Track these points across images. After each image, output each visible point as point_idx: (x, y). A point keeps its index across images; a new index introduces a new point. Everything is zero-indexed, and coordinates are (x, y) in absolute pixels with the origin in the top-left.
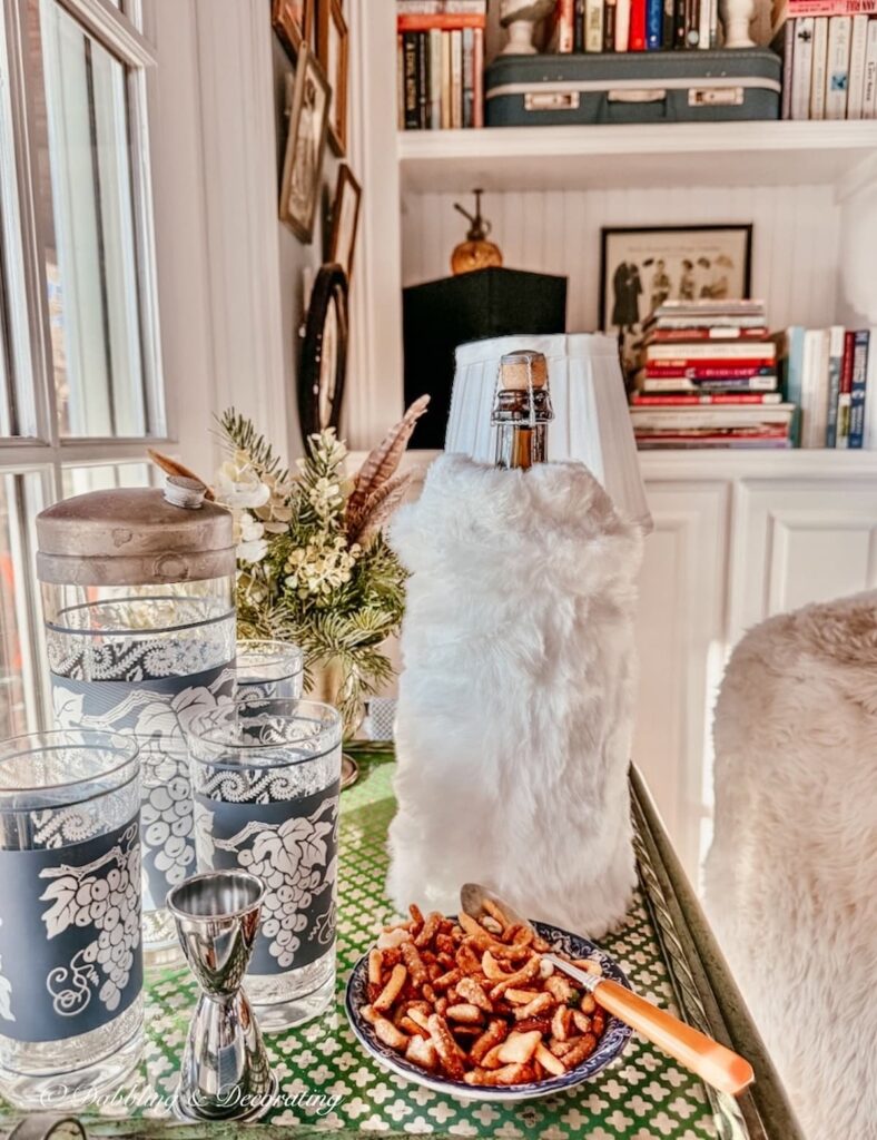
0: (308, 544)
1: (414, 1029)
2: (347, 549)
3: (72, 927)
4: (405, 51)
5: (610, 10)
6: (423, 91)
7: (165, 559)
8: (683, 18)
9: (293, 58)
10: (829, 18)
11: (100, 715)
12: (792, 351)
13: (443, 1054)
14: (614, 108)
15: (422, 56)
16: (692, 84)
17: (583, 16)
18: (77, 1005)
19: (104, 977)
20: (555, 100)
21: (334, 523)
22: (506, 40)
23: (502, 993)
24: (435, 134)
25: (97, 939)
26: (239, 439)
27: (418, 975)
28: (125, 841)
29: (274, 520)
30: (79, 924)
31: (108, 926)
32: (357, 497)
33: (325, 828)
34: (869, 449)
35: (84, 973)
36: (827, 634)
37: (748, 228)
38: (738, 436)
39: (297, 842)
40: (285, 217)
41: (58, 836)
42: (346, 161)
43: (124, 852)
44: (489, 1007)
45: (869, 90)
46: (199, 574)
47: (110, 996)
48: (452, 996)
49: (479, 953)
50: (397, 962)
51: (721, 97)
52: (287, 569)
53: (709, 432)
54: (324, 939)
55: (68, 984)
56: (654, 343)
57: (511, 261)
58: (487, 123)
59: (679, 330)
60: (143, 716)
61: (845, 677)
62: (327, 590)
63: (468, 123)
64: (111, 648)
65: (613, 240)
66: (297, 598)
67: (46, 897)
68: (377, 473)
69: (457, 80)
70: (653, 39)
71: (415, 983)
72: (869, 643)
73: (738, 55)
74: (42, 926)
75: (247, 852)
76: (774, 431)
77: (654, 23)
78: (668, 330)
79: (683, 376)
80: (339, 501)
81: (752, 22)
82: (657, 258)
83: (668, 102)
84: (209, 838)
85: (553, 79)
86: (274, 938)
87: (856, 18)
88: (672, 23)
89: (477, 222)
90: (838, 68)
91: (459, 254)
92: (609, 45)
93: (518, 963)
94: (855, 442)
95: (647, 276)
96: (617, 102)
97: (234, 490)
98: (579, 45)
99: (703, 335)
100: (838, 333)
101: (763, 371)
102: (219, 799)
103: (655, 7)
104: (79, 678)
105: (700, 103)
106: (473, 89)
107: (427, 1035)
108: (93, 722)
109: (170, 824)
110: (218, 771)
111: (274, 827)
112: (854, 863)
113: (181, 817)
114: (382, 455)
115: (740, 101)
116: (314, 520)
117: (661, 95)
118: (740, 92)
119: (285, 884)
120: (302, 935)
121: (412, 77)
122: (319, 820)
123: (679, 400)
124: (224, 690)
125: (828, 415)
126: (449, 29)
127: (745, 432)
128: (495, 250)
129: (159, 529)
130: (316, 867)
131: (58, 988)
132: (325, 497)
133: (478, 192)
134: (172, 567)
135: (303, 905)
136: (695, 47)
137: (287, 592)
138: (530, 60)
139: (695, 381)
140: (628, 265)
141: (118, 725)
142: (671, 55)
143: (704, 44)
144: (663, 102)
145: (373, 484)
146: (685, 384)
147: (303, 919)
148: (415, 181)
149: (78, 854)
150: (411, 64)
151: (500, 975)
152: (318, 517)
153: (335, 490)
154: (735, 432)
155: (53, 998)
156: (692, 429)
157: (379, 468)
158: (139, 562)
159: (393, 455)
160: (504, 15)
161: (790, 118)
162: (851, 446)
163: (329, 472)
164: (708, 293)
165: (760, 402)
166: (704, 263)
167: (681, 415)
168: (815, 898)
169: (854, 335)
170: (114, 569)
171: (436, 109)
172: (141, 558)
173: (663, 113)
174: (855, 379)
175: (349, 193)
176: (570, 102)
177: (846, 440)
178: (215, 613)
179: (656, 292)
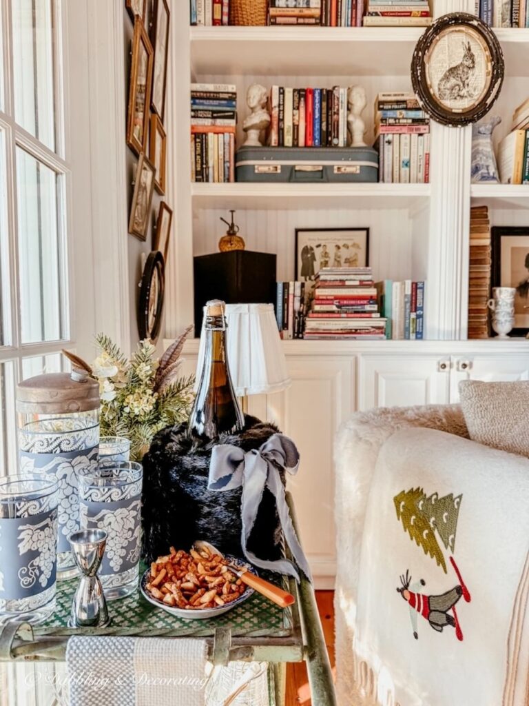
0: (134, 393)
1: (167, 591)
2: (152, 395)
3: (30, 551)
4: (196, 142)
5: (296, 127)
6: (204, 162)
7: (70, 403)
8: (331, 132)
9: (137, 156)
10: (400, 134)
11: (41, 467)
12: (386, 291)
13: (177, 599)
14: (298, 174)
15: (204, 145)
16: (336, 163)
17: (283, 129)
18: (30, 584)
19: (41, 572)
20: (269, 169)
21: (148, 382)
22: (246, 138)
23: (204, 578)
24: (210, 184)
25: (39, 555)
26: (105, 346)
27: (171, 572)
28: (52, 516)
29: (120, 382)
30: (33, 549)
31: (44, 551)
32: (160, 369)
33: (134, 513)
34: (425, 340)
35: (33, 570)
37: (367, 230)
38: (360, 333)
39: (122, 518)
40: (132, 231)
41: (26, 513)
42: (164, 199)
43: (51, 520)
44: (198, 583)
45: (420, 168)
46: (85, 409)
47: (43, 581)
48: (184, 580)
49: (197, 565)
50: (162, 568)
51: (349, 170)
52: (125, 404)
53: (346, 331)
54: (133, 560)
55: (27, 575)
56: (318, 288)
57: (249, 247)
58: (236, 180)
59: (330, 281)
60: (59, 468)
62: (143, 414)
63: (227, 180)
64: (47, 439)
65: (300, 234)
66: (129, 417)
67: (20, 537)
68: (170, 359)
69: (221, 157)
70: (317, 141)
71: (169, 575)
73: (357, 150)
74: (18, 550)
75: (101, 522)
76: (377, 331)
77: (317, 135)
78: (325, 281)
79: (333, 304)
80: (151, 372)
81: (364, 134)
82: (323, 244)
83: (324, 171)
84: (86, 518)
85: (268, 159)
86: (112, 559)
87: (413, 135)
88: (325, 134)
89: (232, 226)
90: (405, 157)
91: (222, 242)
92: (296, 143)
93: (213, 568)
94: (419, 336)
95: (318, 253)
96: (300, 171)
97: (101, 369)
98: (281, 143)
99: (342, 284)
100: (408, 283)
101: (371, 302)
102: (90, 500)
103: (317, 127)
104: (33, 452)
105: (339, 173)
106: (229, 162)
107: (172, 593)
108: (37, 471)
109: (69, 515)
110: (90, 489)
111: (112, 512)
114: (172, 350)
115: (358, 172)
116: (138, 381)
117: (321, 168)
118: (358, 167)
119: (117, 536)
120: (123, 558)
121: (199, 155)
122: (132, 509)
123: (331, 315)
124: (94, 457)
125: (405, 322)
126: (218, 133)
127: (363, 331)
128: (241, 241)
129: (69, 391)
130: (130, 529)
131: (23, 576)
132: (143, 371)
133: (232, 211)
134: (73, 406)
135: (124, 545)
136: (336, 146)
137: (125, 415)
138: (257, 149)
139: (338, 307)
140: (309, 247)
141: (49, 472)
142: (324, 150)
143: (341, 144)
144: (321, 171)
145: (168, 363)
146: (334, 308)
147: (124, 551)
148: (198, 202)
149: (34, 520)
150: (199, 149)
151: (204, 572)
152: (141, 380)
153: (149, 367)
154: (359, 331)
155: (20, 580)
156: (338, 330)
157: (171, 356)
158: (60, 404)
159: (177, 350)
160: (245, 126)
161: (383, 181)
162: (417, 338)
163: (147, 359)
164: (347, 261)
165: (370, 317)
166: (346, 246)
167: (331, 322)
169: (416, 284)
170: (50, 408)
171: (211, 170)
172: (61, 403)
173: (322, 177)
174: (418, 305)
175: (165, 214)
176: (276, 170)
177: (414, 335)
178: (91, 425)
179: (322, 260)
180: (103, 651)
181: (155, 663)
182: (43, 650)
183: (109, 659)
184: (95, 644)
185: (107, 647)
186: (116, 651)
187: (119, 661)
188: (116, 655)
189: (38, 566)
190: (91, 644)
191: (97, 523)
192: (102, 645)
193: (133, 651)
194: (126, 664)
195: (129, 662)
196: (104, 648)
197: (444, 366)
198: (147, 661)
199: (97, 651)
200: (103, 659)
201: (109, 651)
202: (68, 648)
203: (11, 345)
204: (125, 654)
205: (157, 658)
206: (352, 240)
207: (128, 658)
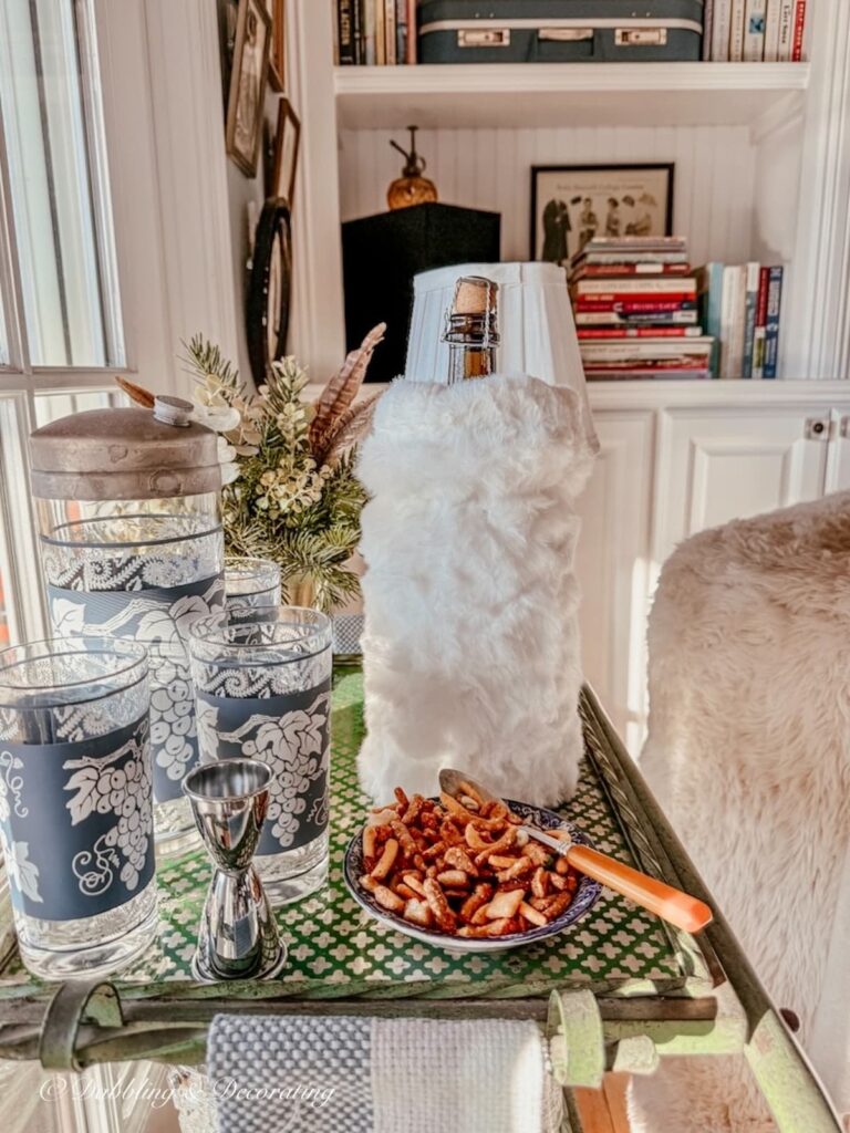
0: (278, 466)
1: (410, 893)
2: (317, 470)
3: (94, 814)
6: (357, 26)
7: (159, 474)
11: (101, 622)
12: (712, 285)
13: (438, 913)
14: (543, 45)
16: (619, 24)
18: (101, 885)
20: (487, 37)
21: (300, 447)
23: (485, 860)
24: (370, 70)
25: (117, 824)
26: (206, 365)
27: (409, 847)
28: (139, 735)
29: (244, 443)
30: (101, 811)
31: (127, 813)
32: (319, 423)
33: (319, 720)
34: (782, 378)
35: (106, 856)
36: (753, 545)
37: (670, 167)
38: (662, 367)
39: (296, 732)
40: (232, 151)
41: (79, 729)
42: (285, 95)
43: (138, 744)
44: (475, 872)
45: (784, 33)
46: (191, 490)
47: (129, 876)
48: (440, 864)
49: (461, 827)
50: (389, 838)
51: (645, 37)
52: (259, 491)
53: (635, 364)
54: (320, 821)
55: (92, 867)
56: (584, 278)
57: (444, 197)
58: (420, 60)
59: (607, 265)
60: (143, 624)
61: (771, 583)
62: (298, 510)
63: (402, 60)
64: (111, 561)
65: (542, 178)
66: (268, 518)
67: (69, 787)
68: (338, 400)
69: (391, 16)
71: (407, 854)
72: (790, 552)
74: (67, 814)
75: (251, 742)
76: (695, 363)
78: (597, 265)
79: (611, 310)
80: (304, 425)
82: (584, 196)
83: (596, 40)
84: (213, 732)
85: (484, 16)
86: (276, 821)
89: (412, 159)
90: (755, 11)
91: (395, 190)
93: (497, 834)
94: (769, 373)
95: (575, 213)
96: (547, 40)
97: (206, 414)
99: (629, 271)
100: (754, 269)
101: (685, 306)
102: (223, 695)
104: (80, 589)
105: (626, 43)
106: (406, 25)
107: (422, 898)
108: (93, 630)
109: (171, 724)
110: (222, 669)
111: (275, 719)
112: (778, 748)
113: (180, 717)
114: (342, 382)
115: (663, 41)
116: (281, 444)
117: (589, 34)
118: (664, 32)
119: (285, 770)
120: (300, 817)
121: (346, 11)
122: (314, 713)
123: (608, 333)
124: (215, 600)
125: (745, 347)
127: (669, 363)
128: (430, 187)
129: (153, 445)
130: (313, 755)
131: (82, 870)
132: (292, 421)
133: (413, 129)
134: (167, 482)
135: (302, 790)
137: (259, 513)
139: (622, 315)
140: (558, 203)
141: (119, 632)
144: (590, 41)
145: (333, 410)
146: (613, 318)
147: (302, 802)
148: (351, 118)
149: (97, 747)
151: (481, 844)
152: (285, 441)
153: (301, 414)
154: (659, 363)
155: (78, 880)
156: (619, 361)
157: (339, 394)
158: (134, 477)
159: (351, 381)
161: (711, 59)
162: (765, 376)
163: (293, 398)
164: (632, 230)
165: (682, 335)
166: (629, 201)
167: (609, 347)
168: (743, 782)
169: (768, 271)
170: (111, 484)
171: (370, 43)
172: (137, 472)
173: (592, 53)
174: (770, 313)
175: (289, 129)
176: (501, 40)
177: (760, 371)
178: (201, 529)
179: (584, 229)
180: (296, 1055)
181: (424, 1081)
182: (151, 1053)
183: (312, 1072)
184: (275, 1038)
185: (304, 1046)
186: (327, 1054)
187: (335, 1078)
188: (328, 1064)
189: (116, 847)
190: (266, 1037)
191: (240, 746)
192: (291, 1040)
193: (367, 1056)
194: (352, 1083)
195: (359, 1078)
196: (297, 1048)
197: (819, 428)
198: (405, 1077)
199: (281, 1056)
200: (296, 1072)
201: (311, 1055)
202: (211, 1049)
203: (8, 362)
204: (350, 1063)
205: (429, 1070)
206: (641, 187)
207: (358, 1071)
